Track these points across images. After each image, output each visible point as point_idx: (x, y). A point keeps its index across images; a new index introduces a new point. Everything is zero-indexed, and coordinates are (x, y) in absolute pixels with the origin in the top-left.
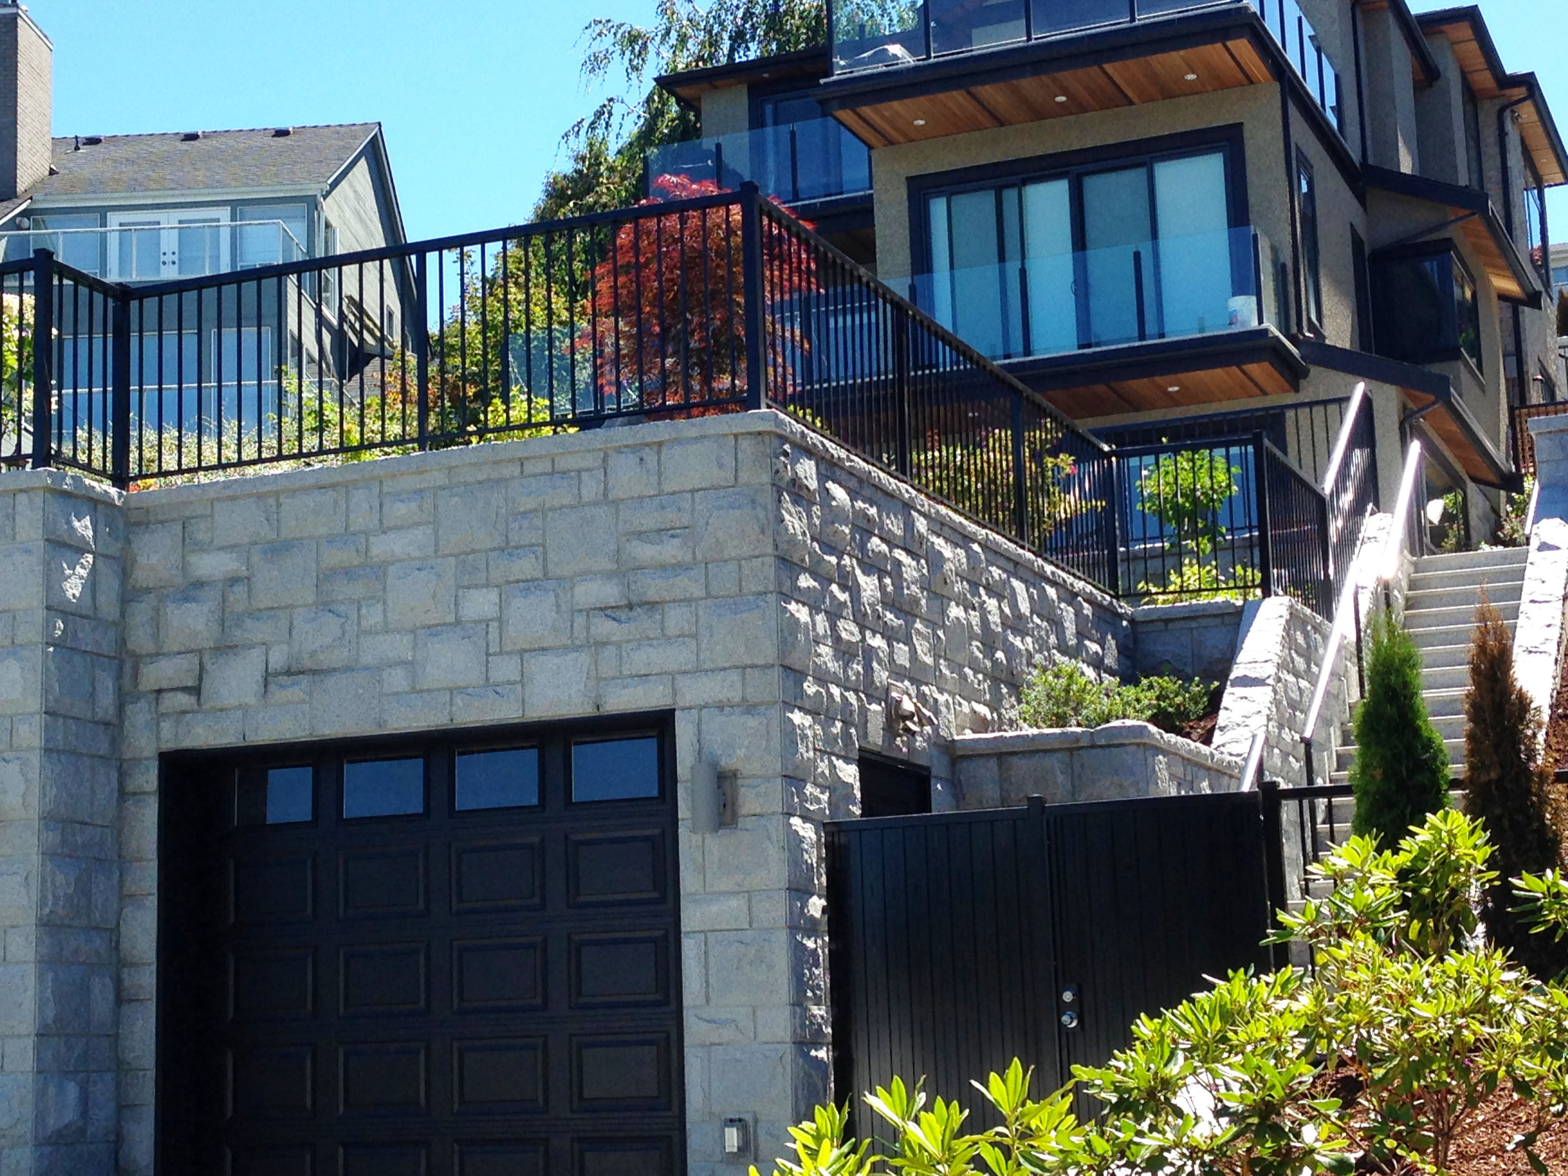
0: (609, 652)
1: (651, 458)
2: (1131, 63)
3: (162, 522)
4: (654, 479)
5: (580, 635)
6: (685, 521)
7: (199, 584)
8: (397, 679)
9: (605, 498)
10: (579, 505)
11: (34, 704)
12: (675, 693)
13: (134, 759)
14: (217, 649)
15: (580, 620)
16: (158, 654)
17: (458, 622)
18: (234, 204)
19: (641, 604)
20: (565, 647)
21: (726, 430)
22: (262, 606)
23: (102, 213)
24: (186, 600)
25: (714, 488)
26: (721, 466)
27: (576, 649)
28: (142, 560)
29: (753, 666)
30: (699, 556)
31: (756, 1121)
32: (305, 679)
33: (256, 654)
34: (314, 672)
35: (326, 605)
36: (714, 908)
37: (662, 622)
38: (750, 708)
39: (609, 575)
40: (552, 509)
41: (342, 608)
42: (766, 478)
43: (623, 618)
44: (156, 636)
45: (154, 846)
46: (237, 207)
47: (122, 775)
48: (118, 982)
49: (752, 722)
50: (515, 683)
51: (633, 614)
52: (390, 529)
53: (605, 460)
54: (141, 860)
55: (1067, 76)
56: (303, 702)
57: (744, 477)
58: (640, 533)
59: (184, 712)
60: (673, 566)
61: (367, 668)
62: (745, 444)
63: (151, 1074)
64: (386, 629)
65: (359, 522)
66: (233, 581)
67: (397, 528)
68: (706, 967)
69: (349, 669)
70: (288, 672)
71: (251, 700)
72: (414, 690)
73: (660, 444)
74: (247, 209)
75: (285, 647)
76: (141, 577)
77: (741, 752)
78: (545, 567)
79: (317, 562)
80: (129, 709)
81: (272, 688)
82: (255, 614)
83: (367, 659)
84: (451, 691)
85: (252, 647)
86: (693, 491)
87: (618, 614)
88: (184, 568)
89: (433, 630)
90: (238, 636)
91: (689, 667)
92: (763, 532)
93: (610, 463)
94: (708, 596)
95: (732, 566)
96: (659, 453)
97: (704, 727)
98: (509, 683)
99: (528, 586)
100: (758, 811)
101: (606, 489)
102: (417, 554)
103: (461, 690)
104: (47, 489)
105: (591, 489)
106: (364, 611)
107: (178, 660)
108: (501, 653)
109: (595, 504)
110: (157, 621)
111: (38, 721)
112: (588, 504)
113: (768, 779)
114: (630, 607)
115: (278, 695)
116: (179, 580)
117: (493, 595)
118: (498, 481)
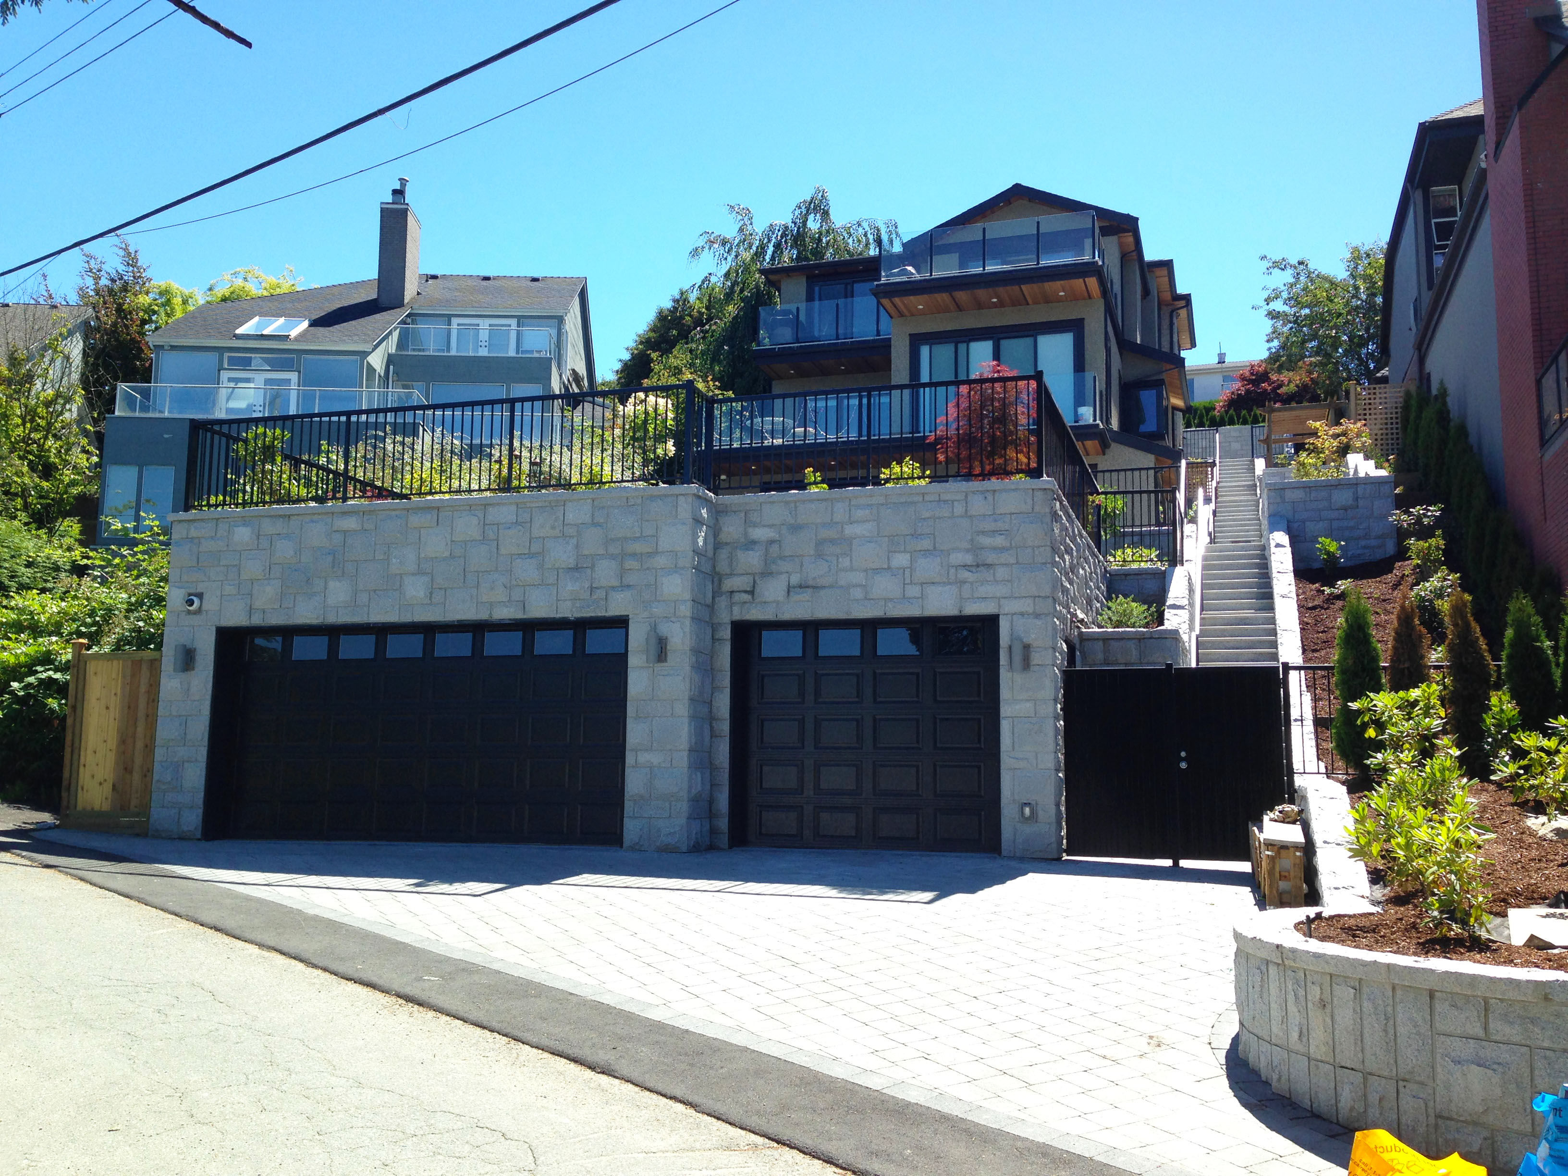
0: (967, 586)
1: (990, 497)
2: (1035, 286)
3: (735, 512)
4: (991, 507)
5: (952, 577)
6: (1007, 527)
7: (754, 542)
8: (858, 593)
9: (966, 515)
10: (952, 517)
11: (687, 596)
12: (1000, 606)
13: (719, 624)
14: (762, 573)
15: (952, 571)
16: (731, 574)
17: (889, 568)
18: (519, 318)
19: (983, 565)
20: (944, 583)
21: (1029, 487)
22: (787, 554)
23: (449, 317)
24: (747, 549)
25: (1021, 513)
26: (1026, 503)
27: (950, 584)
28: (725, 529)
29: (1039, 597)
30: (1013, 545)
31: (1037, 804)
32: (810, 590)
33: (784, 577)
34: (814, 587)
35: (820, 556)
36: (1017, 707)
37: (994, 574)
38: (1037, 616)
39: (968, 551)
40: (939, 518)
41: (829, 558)
42: (1048, 510)
43: (974, 570)
44: (731, 565)
45: (729, 665)
46: (521, 320)
47: (714, 631)
48: (712, 727)
49: (1039, 622)
50: (918, 598)
51: (979, 569)
52: (855, 522)
53: (966, 497)
54: (721, 671)
55: (1001, 290)
56: (808, 601)
57: (1037, 509)
58: (983, 532)
59: (745, 603)
60: (999, 548)
61: (842, 587)
62: (1039, 494)
63: (727, 771)
64: (852, 569)
65: (838, 517)
66: (772, 542)
67: (857, 522)
68: (1013, 734)
69: (831, 587)
70: (801, 587)
71: (781, 599)
72: (866, 598)
73: (994, 491)
74: (525, 321)
75: (799, 575)
76: (723, 537)
77: (1033, 636)
78: (935, 544)
79: (816, 536)
80: (717, 599)
81: (792, 594)
82: (782, 558)
83: (842, 583)
84: (885, 599)
85: (781, 573)
86: (1011, 514)
87: (971, 569)
88: (746, 534)
89: (877, 571)
90: (774, 568)
91: (1007, 595)
92: (1046, 535)
93: (969, 498)
94: (1017, 563)
95: (1029, 550)
96: (994, 495)
97: (1014, 623)
98: (915, 598)
99: (926, 553)
100: (1040, 663)
101: (966, 510)
102: (868, 534)
103: (891, 600)
104: (694, 495)
105: (959, 509)
106: (840, 560)
107: (742, 578)
108: (911, 583)
109: (962, 517)
110: (731, 558)
111: (689, 604)
112: (958, 517)
113: (1046, 649)
114: (978, 566)
115: (795, 597)
116: (743, 540)
117: (908, 556)
118: (912, 503)
